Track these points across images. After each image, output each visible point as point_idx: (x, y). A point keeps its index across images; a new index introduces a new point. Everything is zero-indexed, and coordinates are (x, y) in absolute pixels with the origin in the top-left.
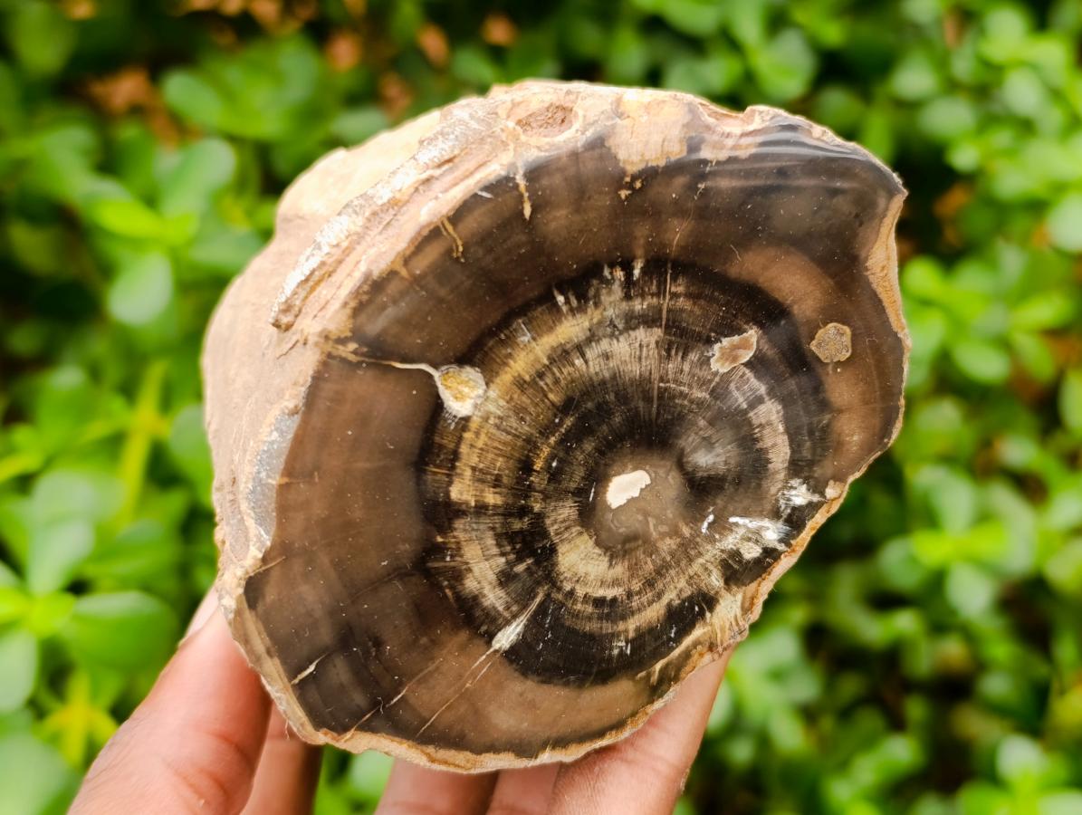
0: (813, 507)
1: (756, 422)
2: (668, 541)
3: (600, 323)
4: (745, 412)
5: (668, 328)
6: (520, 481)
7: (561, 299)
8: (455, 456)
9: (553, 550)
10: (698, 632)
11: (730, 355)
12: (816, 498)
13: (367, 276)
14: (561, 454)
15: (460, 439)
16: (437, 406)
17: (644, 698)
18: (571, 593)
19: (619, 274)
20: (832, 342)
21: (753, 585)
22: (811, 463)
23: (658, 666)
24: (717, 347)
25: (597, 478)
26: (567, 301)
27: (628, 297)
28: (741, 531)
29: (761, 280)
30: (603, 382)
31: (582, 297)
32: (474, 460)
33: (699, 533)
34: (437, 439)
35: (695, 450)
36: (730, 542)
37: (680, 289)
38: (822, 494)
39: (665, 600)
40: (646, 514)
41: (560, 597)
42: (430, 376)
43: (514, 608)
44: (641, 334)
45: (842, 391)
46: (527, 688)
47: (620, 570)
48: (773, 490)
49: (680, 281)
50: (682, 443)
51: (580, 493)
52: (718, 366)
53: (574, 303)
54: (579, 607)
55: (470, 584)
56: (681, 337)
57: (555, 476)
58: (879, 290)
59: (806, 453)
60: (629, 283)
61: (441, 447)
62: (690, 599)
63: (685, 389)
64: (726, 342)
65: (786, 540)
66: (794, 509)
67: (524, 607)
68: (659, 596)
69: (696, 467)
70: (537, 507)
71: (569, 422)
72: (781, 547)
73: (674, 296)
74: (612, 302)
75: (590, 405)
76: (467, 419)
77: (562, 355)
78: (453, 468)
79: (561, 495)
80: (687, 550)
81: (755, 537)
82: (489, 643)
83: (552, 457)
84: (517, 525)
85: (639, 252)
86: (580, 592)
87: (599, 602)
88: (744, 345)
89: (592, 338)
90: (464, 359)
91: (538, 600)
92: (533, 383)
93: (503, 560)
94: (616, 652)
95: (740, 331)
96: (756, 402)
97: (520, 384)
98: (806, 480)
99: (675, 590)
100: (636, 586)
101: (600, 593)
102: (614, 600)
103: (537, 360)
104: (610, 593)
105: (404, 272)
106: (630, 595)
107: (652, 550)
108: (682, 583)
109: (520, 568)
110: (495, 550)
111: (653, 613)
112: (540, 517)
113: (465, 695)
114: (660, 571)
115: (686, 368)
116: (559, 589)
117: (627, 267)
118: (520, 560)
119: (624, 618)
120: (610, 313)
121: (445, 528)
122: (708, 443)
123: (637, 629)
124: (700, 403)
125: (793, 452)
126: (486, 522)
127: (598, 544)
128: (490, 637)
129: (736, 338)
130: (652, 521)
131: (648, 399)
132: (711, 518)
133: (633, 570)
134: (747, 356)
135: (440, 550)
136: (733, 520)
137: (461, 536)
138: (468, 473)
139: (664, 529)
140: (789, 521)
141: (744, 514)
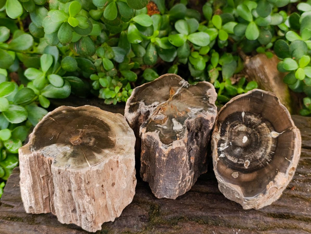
0: (219, 155)
1: (236, 159)
2: (234, 138)
3: (266, 154)
4: (238, 159)
5: (257, 160)
6: (258, 130)
7: (273, 152)
8: (268, 127)
9: (247, 126)
10: (220, 131)
11: (247, 163)
12: (219, 157)
13: (296, 137)
14: (256, 137)
15: (270, 130)
16: (275, 131)
17: (219, 120)
18: (240, 124)
19: (269, 161)
20: (235, 175)
21: (217, 142)
22: (224, 160)
23: (221, 124)
24: (249, 163)
25: (249, 138)
26: (272, 153)
27: (265, 159)
28: (225, 146)
29: (251, 174)
30: (259, 148)
31: (271, 155)
32: (266, 129)
33: (231, 141)
34: (272, 127)
35: (240, 150)
36: (226, 144)
37: (260, 165)
38: (219, 158)
39: (227, 132)
40: (239, 139)
41: (241, 122)
42: (279, 133)
43: (245, 117)
44: (260, 157)
45: (229, 171)
46: (235, 111)
47: (237, 130)
48: (226, 153)
49: (261, 166)
50: (243, 149)
51: (250, 135)
52: (247, 161)
53: (271, 154)
54: (238, 123)
55: (253, 116)
56: (255, 160)
57: (255, 134)
58: (235, 185)
59: (226, 160)
60: (267, 161)
61: (271, 127)
62: (224, 134)
63: (249, 155)
64: (249, 164)
65: (218, 150)
66: (221, 153)
67: (244, 118)
68: (229, 132)
69: (238, 148)
70: (253, 129)
71: (259, 141)
72: (218, 148)
73: (260, 164)
74: (267, 157)
75: (258, 144)
76: (271, 132)
77: (267, 147)
78: (267, 126)
79: (252, 133)
80: (230, 139)
81: (223, 147)
82: (245, 112)
83: (257, 136)
84: (254, 126)
85: (269, 165)
86: (239, 125)
87: (236, 125)
88: (246, 166)
89: (265, 152)
90: (277, 138)
91: (243, 120)
92: (267, 141)
93: (252, 121)
94: (228, 122)
95: (248, 167)
96: (238, 161)
97: (269, 140)
98: (223, 158)
99: (227, 134)
100: (233, 130)
101: (236, 126)
102: (234, 127)
103: (269, 144)
104: (235, 127)
105: (293, 141)
106: (233, 129)
107: (235, 136)
108: (227, 135)
109: (249, 122)
110: (254, 121)
111: (227, 129)
112: (252, 128)
113: (242, 105)
114: (231, 134)
115: (251, 157)
116: (242, 123)
117: (269, 162)
118: (250, 123)
119: (231, 126)
120: (266, 156)
121: (262, 119)
122: (239, 152)
123: (228, 126)
124: (245, 155)
125: (228, 159)
126: (258, 123)
127: (242, 131)
128: (245, 113)
129: (248, 165)
130: (238, 138)
131: (252, 151)
132: (231, 144)
133: (235, 132)
134: (245, 165)
135: (260, 117)
136: (228, 146)
137: (259, 120)
138: (265, 127)
139: (235, 139)
140: (220, 152)
141: (227, 148)
